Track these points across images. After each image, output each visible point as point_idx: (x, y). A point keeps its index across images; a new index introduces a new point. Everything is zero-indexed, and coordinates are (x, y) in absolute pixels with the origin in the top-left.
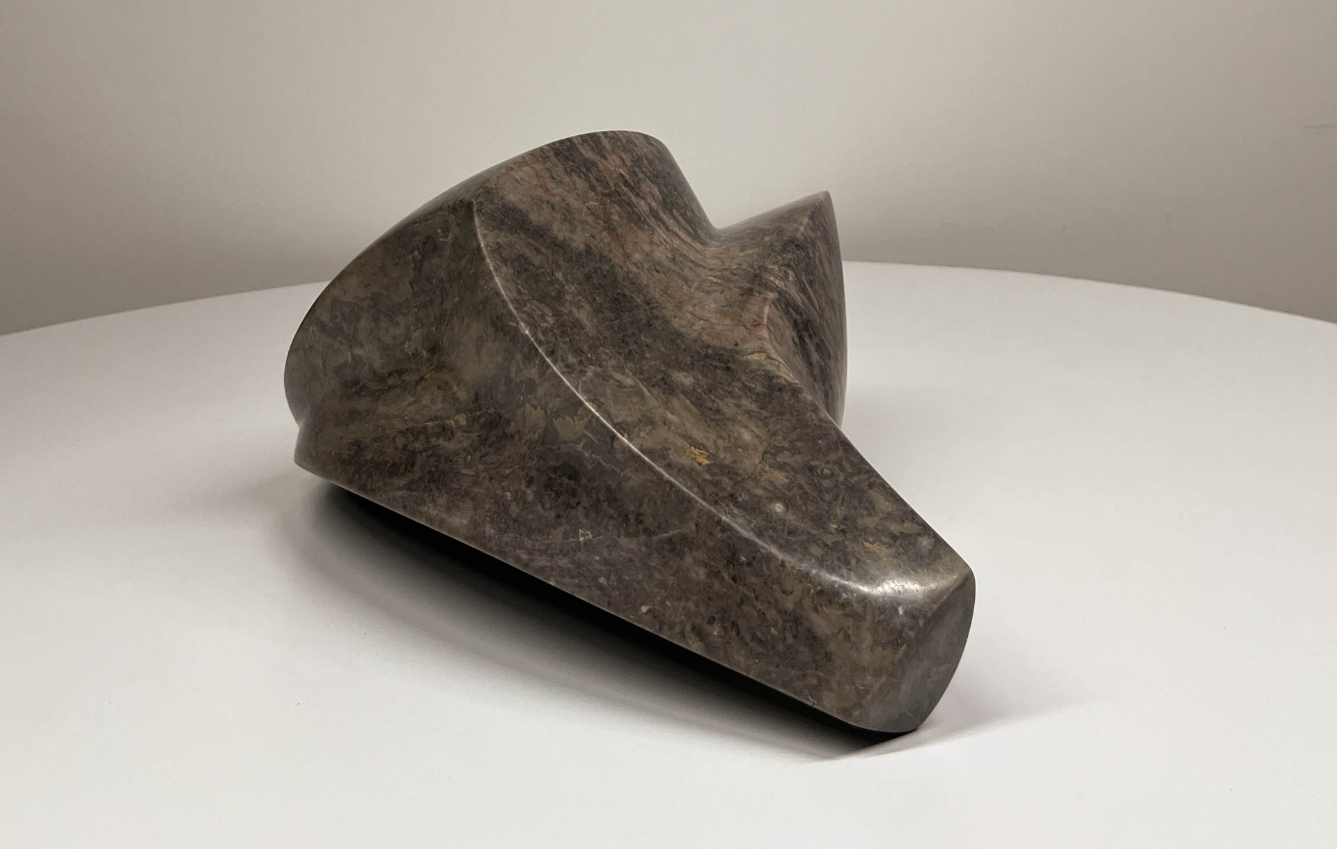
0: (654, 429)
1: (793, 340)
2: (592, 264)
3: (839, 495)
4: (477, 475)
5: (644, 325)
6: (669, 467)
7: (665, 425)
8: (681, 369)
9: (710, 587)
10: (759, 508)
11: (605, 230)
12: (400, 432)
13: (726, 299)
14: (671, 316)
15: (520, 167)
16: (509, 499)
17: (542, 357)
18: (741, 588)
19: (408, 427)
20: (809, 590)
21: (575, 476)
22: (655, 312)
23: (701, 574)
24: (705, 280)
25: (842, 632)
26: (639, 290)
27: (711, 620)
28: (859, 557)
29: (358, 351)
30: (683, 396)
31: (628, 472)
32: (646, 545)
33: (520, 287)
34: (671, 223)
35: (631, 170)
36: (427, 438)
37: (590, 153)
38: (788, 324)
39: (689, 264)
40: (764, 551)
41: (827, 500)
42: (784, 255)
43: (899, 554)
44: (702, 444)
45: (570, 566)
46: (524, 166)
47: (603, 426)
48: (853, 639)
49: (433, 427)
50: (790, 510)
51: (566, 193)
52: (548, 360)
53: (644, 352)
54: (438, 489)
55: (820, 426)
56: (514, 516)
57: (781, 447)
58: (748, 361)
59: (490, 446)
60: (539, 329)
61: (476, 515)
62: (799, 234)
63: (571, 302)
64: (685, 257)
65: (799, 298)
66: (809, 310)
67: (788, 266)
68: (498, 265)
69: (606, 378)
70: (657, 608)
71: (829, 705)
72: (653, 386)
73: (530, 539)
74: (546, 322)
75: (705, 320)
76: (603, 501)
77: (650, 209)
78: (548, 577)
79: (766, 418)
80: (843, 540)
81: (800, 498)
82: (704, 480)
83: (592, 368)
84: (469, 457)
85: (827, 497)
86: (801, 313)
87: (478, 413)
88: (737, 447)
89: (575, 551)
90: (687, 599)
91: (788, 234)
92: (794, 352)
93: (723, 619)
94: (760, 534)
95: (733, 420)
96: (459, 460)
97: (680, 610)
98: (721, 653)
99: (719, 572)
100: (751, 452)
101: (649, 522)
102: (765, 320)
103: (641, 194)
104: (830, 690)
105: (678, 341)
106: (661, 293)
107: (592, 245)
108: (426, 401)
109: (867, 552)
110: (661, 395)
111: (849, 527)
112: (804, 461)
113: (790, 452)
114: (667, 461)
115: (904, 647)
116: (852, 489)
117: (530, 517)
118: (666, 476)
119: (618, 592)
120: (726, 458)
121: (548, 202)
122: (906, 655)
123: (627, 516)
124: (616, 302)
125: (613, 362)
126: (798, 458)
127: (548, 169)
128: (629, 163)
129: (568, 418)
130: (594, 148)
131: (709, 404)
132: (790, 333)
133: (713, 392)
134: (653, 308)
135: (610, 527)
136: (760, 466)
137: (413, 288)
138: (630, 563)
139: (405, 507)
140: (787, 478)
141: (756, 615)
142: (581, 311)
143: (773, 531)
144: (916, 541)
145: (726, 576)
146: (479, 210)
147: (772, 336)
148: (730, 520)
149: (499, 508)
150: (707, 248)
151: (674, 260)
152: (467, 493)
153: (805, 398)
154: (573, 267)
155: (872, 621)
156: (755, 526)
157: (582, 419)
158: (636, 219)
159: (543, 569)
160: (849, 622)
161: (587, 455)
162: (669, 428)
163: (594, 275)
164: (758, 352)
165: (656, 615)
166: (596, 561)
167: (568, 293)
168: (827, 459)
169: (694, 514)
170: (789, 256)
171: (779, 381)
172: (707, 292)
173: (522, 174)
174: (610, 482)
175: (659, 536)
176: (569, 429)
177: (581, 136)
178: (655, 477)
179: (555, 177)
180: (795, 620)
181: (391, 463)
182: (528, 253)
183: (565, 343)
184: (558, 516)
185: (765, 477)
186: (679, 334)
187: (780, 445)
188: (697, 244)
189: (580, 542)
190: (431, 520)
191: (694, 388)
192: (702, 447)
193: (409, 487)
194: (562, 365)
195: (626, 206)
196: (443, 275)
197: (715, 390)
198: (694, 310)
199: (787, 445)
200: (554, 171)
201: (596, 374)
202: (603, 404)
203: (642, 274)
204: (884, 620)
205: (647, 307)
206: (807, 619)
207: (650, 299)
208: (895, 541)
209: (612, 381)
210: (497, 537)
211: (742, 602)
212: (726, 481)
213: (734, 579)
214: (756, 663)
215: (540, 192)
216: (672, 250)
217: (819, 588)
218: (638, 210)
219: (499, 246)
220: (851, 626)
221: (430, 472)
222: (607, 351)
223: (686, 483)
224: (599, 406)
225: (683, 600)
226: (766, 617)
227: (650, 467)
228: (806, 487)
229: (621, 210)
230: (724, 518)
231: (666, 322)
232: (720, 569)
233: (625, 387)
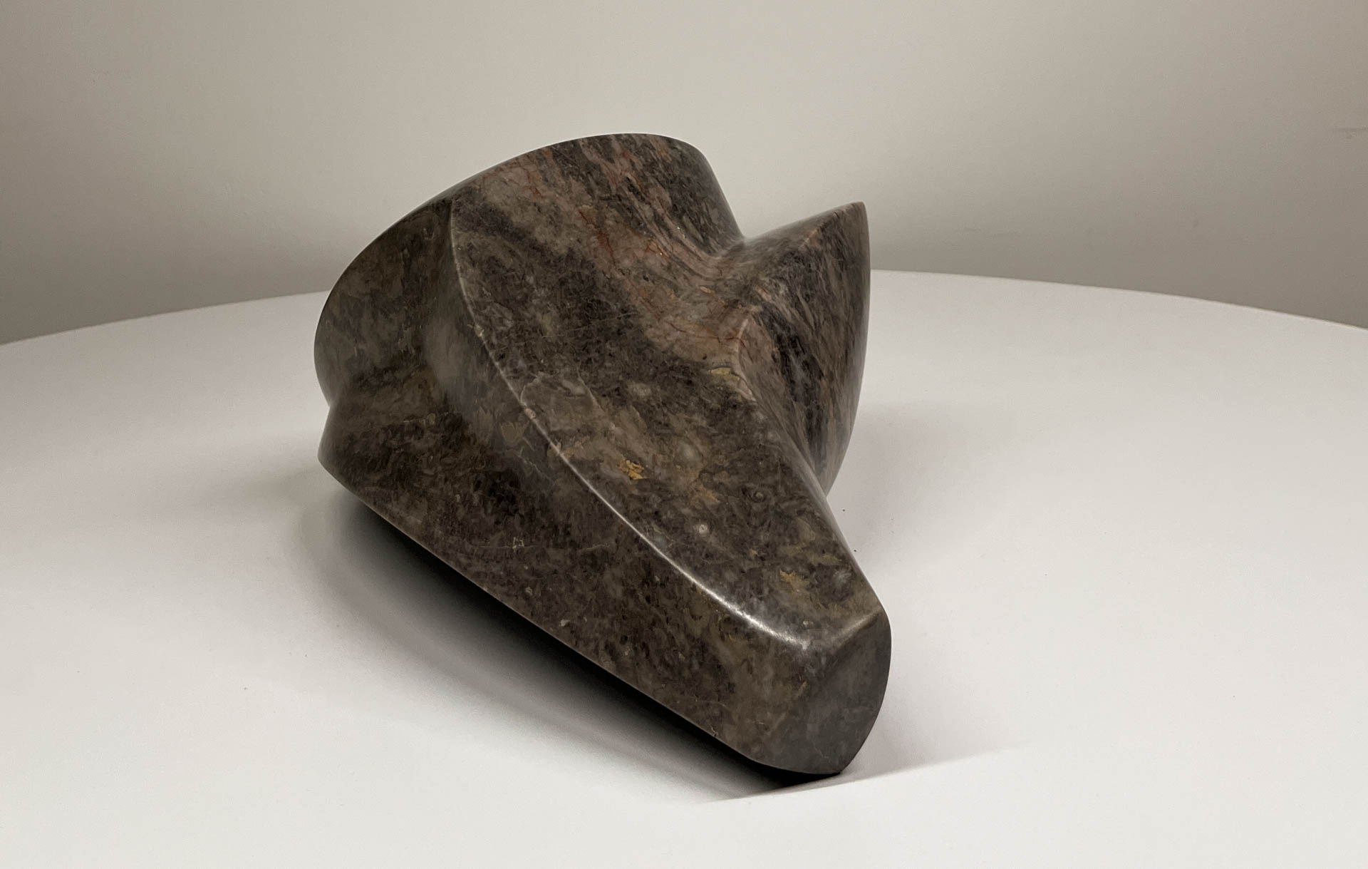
0: (591, 440)
1: (773, 356)
2: (570, 269)
3: (766, 521)
4: (435, 476)
5: (613, 333)
6: (597, 479)
7: (605, 436)
8: (641, 380)
9: (625, 606)
10: (682, 528)
11: (594, 235)
12: (384, 428)
13: (710, 310)
14: (647, 325)
15: (511, 167)
16: (458, 501)
17: (491, 360)
18: (654, 609)
19: (391, 423)
20: (717, 616)
21: (515, 484)
22: (631, 320)
23: (617, 592)
24: (696, 291)
25: (746, 664)
26: (618, 298)
27: (623, 639)
28: (772, 585)
29: (362, 346)
30: (634, 408)
31: (559, 482)
32: (571, 557)
33: (484, 289)
34: (677, 229)
35: (641, 174)
36: (402, 436)
37: (594, 156)
38: (769, 339)
39: (686, 273)
40: (676, 573)
41: (754, 524)
42: (780, 267)
43: (813, 586)
44: (640, 459)
45: (502, 573)
46: (515, 167)
47: (539, 434)
48: (755, 671)
49: (408, 426)
50: (714, 530)
51: (557, 196)
52: (497, 364)
53: (604, 361)
54: (403, 487)
55: (764, 447)
56: (460, 519)
57: (720, 467)
58: (711, 375)
59: (450, 448)
60: (494, 333)
61: (429, 515)
62: (802, 245)
63: (535, 307)
64: (683, 265)
65: (788, 312)
66: (799, 326)
67: (781, 279)
68: (465, 266)
69: (553, 385)
70: (575, 622)
71: (729, 737)
72: (604, 396)
73: (471, 543)
74: (504, 326)
75: (681, 331)
76: (538, 510)
77: (655, 215)
78: (482, 582)
79: (714, 435)
80: (760, 568)
81: (727, 521)
82: (631, 496)
83: (541, 374)
84: (432, 457)
85: (754, 522)
86: (789, 329)
87: (446, 414)
88: (676, 463)
89: (508, 558)
90: (603, 616)
91: (790, 246)
92: (772, 369)
93: (634, 641)
94: (675, 556)
95: (679, 435)
96: (423, 459)
97: (596, 626)
98: (631, 675)
99: (635, 590)
100: (689, 469)
101: (575, 533)
102: (741, 333)
103: (647, 199)
104: (732, 722)
105: (647, 351)
106: (643, 301)
107: (576, 249)
108: (407, 400)
109: (782, 582)
110: (611, 406)
111: (770, 555)
112: (740, 483)
113: (728, 472)
114: (596, 473)
115: (804, 685)
116: (780, 515)
117: (473, 521)
118: (591, 488)
119: (540, 603)
120: (661, 474)
121: (535, 204)
122: (808, 693)
123: (556, 527)
124: (589, 308)
125: (568, 369)
126: (735, 479)
127: (542, 171)
128: (639, 166)
129: (511, 424)
130: (601, 151)
131: (660, 418)
132: (769, 349)
133: (667, 405)
134: (629, 316)
135: (541, 537)
136: (694, 485)
137: (404, 287)
138: (555, 575)
139: (375, 504)
140: (718, 499)
141: (666, 637)
142: (546, 317)
143: (691, 553)
144: (832, 573)
145: (642, 598)
146: (456, 211)
147: (745, 351)
148: (648, 538)
149: (449, 509)
150: (713, 258)
151: (669, 268)
152: (425, 492)
153: (757, 417)
154: (548, 271)
155: (775, 654)
156: (673, 546)
157: (522, 425)
158: (636, 225)
159: (478, 575)
160: (754, 654)
161: (525, 462)
162: (608, 439)
163: (570, 281)
164: (724, 367)
165: (573, 629)
166: (525, 571)
167: (536, 298)
168: (763, 482)
169: (615, 529)
170: (785, 268)
171: (736, 398)
172: (695, 303)
173: (511, 175)
174: (545, 492)
175: (583, 549)
176: (512, 435)
177: (589, 139)
178: (581, 490)
179: (549, 179)
180: (702, 647)
181: (371, 458)
182: (500, 255)
183: (519, 347)
184: (497, 523)
185: (697, 496)
186: (650, 345)
187: (720, 464)
188: (703, 253)
189: (512, 550)
190: (392, 517)
191: (649, 400)
192: (638, 462)
193: (381, 484)
194: (509, 369)
195: (627, 211)
196: (428, 274)
197: (670, 403)
198: (674, 321)
199: (726, 464)
200: (548, 173)
201: (544, 381)
202: (543, 411)
203: (627, 281)
204: (786, 654)
205: (622, 315)
206: (713, 647)
207: (629, 306)
208: (811, 573)
209: (559, 388)
210: (443, 539)
211: (654, 624)
212: (655, 500)
213: (648, 599)
214: (663, 688)
215: (528, 194)
216: (670, 257)
217: (727, 615)
218: (639, 215)
219: (471, 247)
220: (754, 656)
221: (399, 470)
222: (563, 358)
223: (612, 496)
224: (539, 413)
225: (600, 617)
226: (675, 642)
227: (577, 478)
228: (736, 510)
229: (619, 215)
230: (642, 535)
231: (640, 331)
232: (636, 588)
233: (572, 395)
